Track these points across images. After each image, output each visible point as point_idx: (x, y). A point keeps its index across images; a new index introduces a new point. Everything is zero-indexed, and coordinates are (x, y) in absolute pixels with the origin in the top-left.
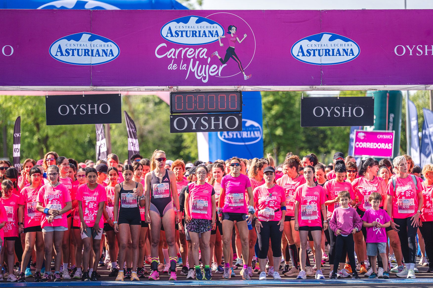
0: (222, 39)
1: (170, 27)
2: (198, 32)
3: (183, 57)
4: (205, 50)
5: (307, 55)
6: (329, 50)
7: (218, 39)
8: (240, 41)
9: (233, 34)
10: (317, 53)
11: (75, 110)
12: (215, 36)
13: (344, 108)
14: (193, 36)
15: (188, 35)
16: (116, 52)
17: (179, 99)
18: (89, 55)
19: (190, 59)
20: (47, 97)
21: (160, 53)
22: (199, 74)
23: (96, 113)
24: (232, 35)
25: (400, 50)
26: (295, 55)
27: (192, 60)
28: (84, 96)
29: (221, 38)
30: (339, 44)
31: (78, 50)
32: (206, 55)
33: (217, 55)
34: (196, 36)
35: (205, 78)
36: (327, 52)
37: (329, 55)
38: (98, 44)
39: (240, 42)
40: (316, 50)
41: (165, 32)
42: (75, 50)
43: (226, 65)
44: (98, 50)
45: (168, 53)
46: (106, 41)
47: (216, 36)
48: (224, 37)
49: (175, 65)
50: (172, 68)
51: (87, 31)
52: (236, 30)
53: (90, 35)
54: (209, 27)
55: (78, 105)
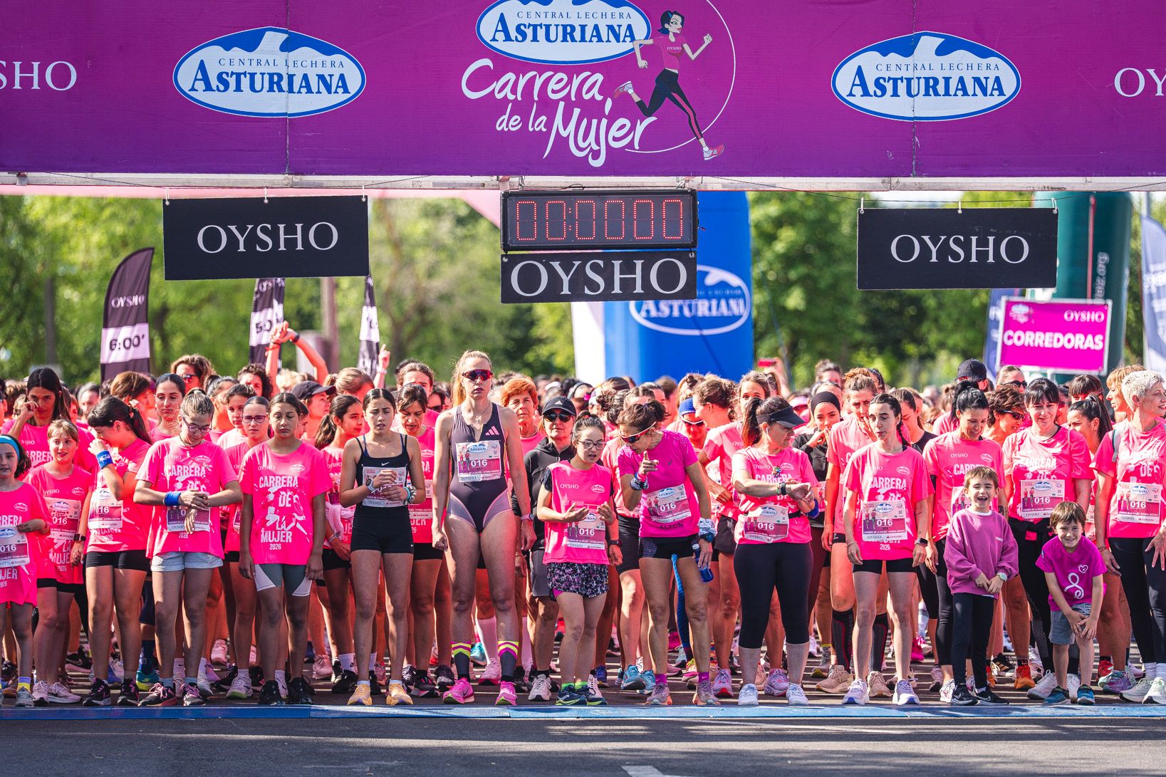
0: (644, 49)
1: (502, 15)
2: (578, 30)
3: (539, 96)
4: (599, 77)
5: (876, 95)
6: (936, 81)
7: (633, 49)
8: (694, 52)
9: (675, 34)
10: (902, 87)
11: (241, 240)
12: (624, 41)
13: (974, 239)
14: (565, 40)
15: (552, 37)
16: (355, 81)
17: (527, 211)
18: (281, 90)
19: (557, 102)
20: (167, 203)
21: (473, 86)
22: (582, 145)
23: (300, 247)
24: (672, 39)
25: (1129, 82)
26: (844, 93)
27: (562, 104)
28: (266, 201)
29: (640, 45)
30: (963, 63)
31: (252, 75)
32: (600, 92)
33: (631, 91)
34: (573, 40)
35: (596, 155)
36: (931, 86)
37: (936, 94)
38: (307, 60)
39: (693, 57)
40: (899, 81)
41: (488, 27)
42: (242, 76)
43: (653, 119)
44: (305, 77)
45: (497, 86)
46: (328, 51)
47: (628, 39)
48: (650, 42)
49: (517, 120)
50: (507, 126)
51: (277, 23)
52: (682, 24)
53: (286, 36)
54: (609, 15)
55: (250, 227)
